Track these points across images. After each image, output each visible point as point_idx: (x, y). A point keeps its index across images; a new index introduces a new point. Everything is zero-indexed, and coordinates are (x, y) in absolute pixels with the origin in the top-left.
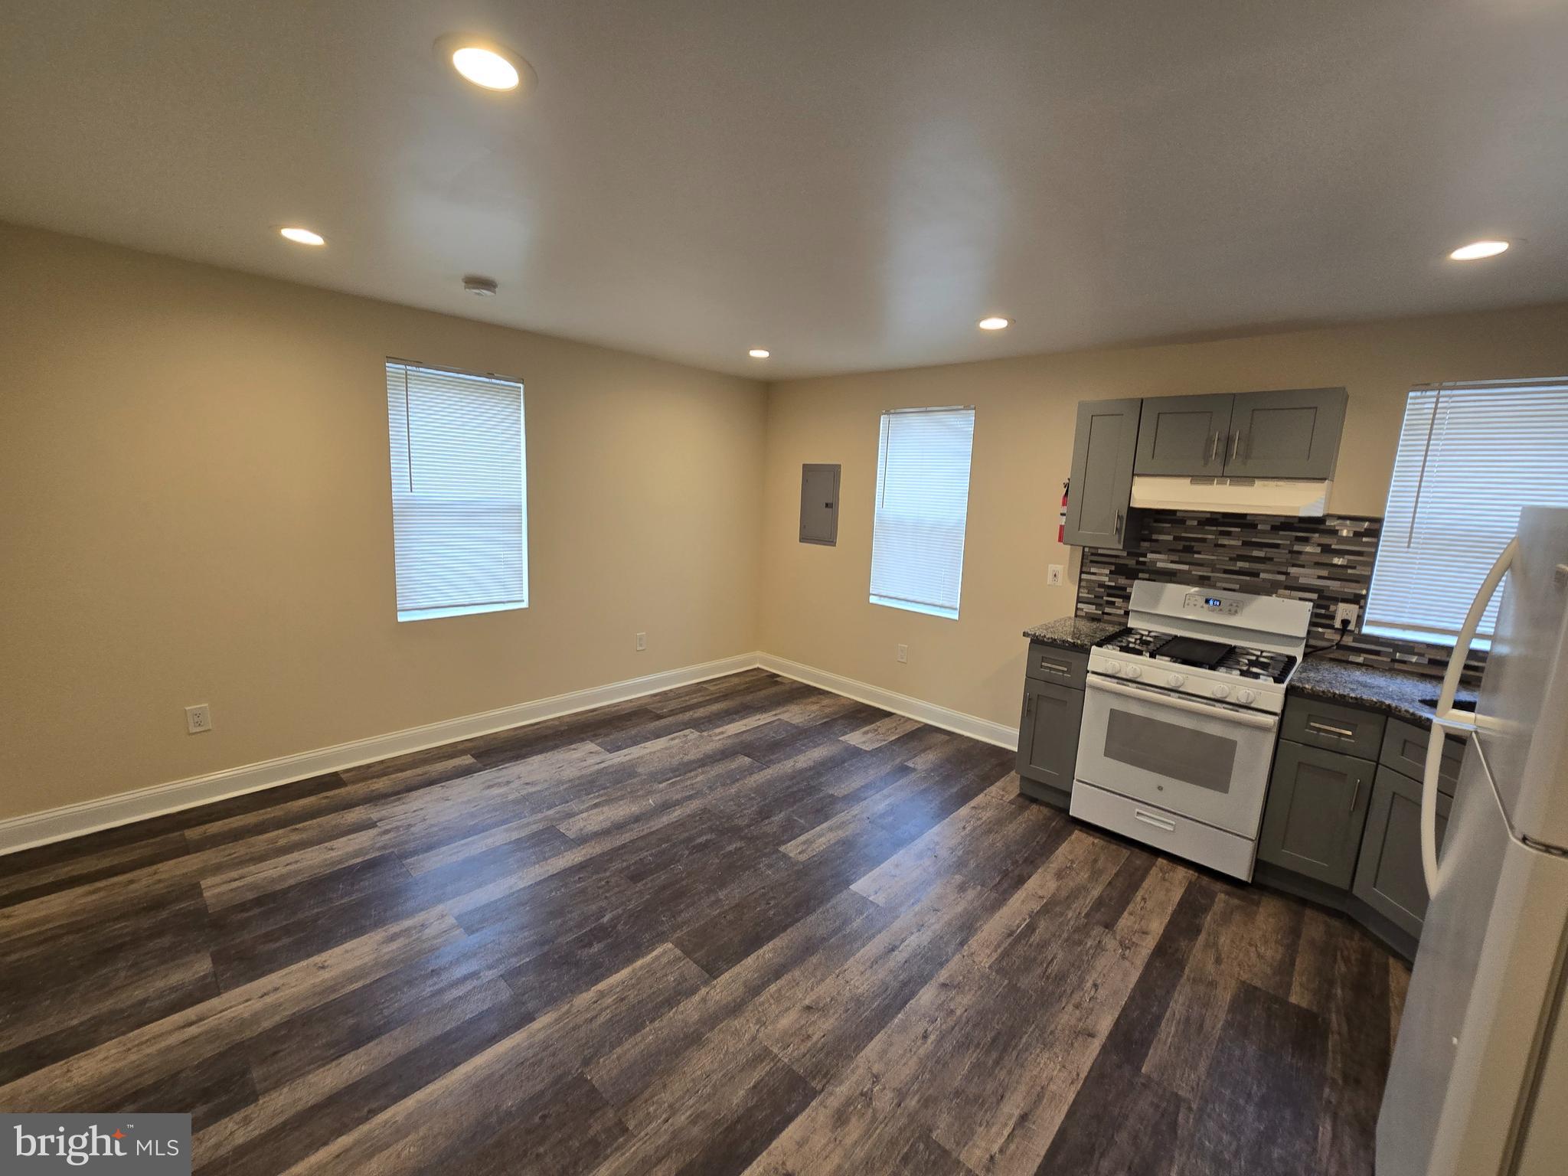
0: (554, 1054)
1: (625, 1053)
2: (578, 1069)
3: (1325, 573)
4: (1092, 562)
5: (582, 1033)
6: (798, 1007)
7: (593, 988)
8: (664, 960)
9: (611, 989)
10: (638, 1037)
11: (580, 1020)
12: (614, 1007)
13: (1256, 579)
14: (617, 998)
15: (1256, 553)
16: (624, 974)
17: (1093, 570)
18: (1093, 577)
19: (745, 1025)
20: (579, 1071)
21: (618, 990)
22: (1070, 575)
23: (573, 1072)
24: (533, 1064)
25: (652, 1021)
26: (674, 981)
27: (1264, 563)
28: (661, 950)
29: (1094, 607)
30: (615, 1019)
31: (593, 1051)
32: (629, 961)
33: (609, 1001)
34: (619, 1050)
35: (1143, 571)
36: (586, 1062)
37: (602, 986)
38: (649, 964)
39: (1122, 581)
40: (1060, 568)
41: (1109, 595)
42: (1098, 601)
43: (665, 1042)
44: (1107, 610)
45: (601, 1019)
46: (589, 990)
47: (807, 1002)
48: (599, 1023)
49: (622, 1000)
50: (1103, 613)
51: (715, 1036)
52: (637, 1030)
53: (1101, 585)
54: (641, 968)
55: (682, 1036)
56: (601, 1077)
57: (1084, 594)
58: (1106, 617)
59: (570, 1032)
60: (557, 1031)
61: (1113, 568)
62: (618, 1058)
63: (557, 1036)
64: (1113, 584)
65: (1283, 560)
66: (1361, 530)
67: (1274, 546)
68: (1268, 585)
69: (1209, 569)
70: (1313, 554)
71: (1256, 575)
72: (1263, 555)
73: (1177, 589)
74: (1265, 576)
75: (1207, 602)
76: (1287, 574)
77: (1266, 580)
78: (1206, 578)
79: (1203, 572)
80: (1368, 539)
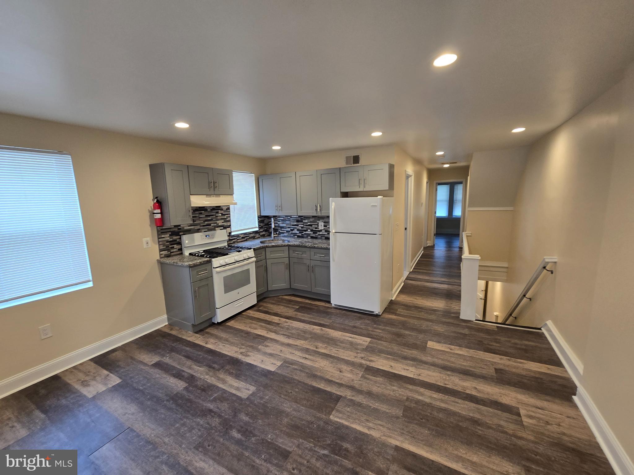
0: (403, 429)
1: (387, 409)
2: (402, 419)
3: (223, 221)
4: (162, 233)
5: (390, 426)
6: (341, 374)
7: (369, 433)
8: (341, 415)
9: (364, 427)
10: (379, 408)
11: (385, 430)
12: (372, 421)
13: (210, 226)
14: (368, 422)
15: (209, 218)
16: (354, 426)
17: (163, 236)
18: (163, 239)
19: (356, 384)
20: (402, 418)
21: (364, 424)
22: (153, 241)
23: (404, 420)
24: (411, 433)
25: (371, 407)
26: (349, 408)
27: (211, 221)
28: (335, 419)
29: (166, 251)
30: (377, 418)
31: (391, 418)
32: (347, 427)
33: (371, 425)
34: (387, 411)
35: (180, 232)
36: (398, 418)
37: (366, 431)
38: (346, 420)
39: (175, 238)
40: (149, 239)
41: (171, 245)
42: (167, 248)
43: (375, 400)
44: (172, 251)
45: (380, 422)
46: (370, 434)
47: (339, 372)
48: (382, 423)
49: (367, 420)
50: (171, 253)
51: (365, 389)
52: (377, 409)
53: (167, 241)
54: (349, 421)
55: (370, 397)
56: (399, 411)
57: (162, 247)
58: (172, 254)
59: (392, 429)
60: (394, 434)
61: (170, 233)
62: (390, 410)
63: (396, 433)
64: (171, 240)
65: (215, 219)
66: (227, 208)
67: (212, 215)
68: (213, 227)
69: (199, 226)
70: (220, 216)
71: (210, 225)
72: (210, 219)
73: (196, 235)
74: (212, 225)
75: (206, 237)
76: (216, 223)
77: (213, 226)
78: (199, 229)
79: (198, 227)
80: (228, 210)
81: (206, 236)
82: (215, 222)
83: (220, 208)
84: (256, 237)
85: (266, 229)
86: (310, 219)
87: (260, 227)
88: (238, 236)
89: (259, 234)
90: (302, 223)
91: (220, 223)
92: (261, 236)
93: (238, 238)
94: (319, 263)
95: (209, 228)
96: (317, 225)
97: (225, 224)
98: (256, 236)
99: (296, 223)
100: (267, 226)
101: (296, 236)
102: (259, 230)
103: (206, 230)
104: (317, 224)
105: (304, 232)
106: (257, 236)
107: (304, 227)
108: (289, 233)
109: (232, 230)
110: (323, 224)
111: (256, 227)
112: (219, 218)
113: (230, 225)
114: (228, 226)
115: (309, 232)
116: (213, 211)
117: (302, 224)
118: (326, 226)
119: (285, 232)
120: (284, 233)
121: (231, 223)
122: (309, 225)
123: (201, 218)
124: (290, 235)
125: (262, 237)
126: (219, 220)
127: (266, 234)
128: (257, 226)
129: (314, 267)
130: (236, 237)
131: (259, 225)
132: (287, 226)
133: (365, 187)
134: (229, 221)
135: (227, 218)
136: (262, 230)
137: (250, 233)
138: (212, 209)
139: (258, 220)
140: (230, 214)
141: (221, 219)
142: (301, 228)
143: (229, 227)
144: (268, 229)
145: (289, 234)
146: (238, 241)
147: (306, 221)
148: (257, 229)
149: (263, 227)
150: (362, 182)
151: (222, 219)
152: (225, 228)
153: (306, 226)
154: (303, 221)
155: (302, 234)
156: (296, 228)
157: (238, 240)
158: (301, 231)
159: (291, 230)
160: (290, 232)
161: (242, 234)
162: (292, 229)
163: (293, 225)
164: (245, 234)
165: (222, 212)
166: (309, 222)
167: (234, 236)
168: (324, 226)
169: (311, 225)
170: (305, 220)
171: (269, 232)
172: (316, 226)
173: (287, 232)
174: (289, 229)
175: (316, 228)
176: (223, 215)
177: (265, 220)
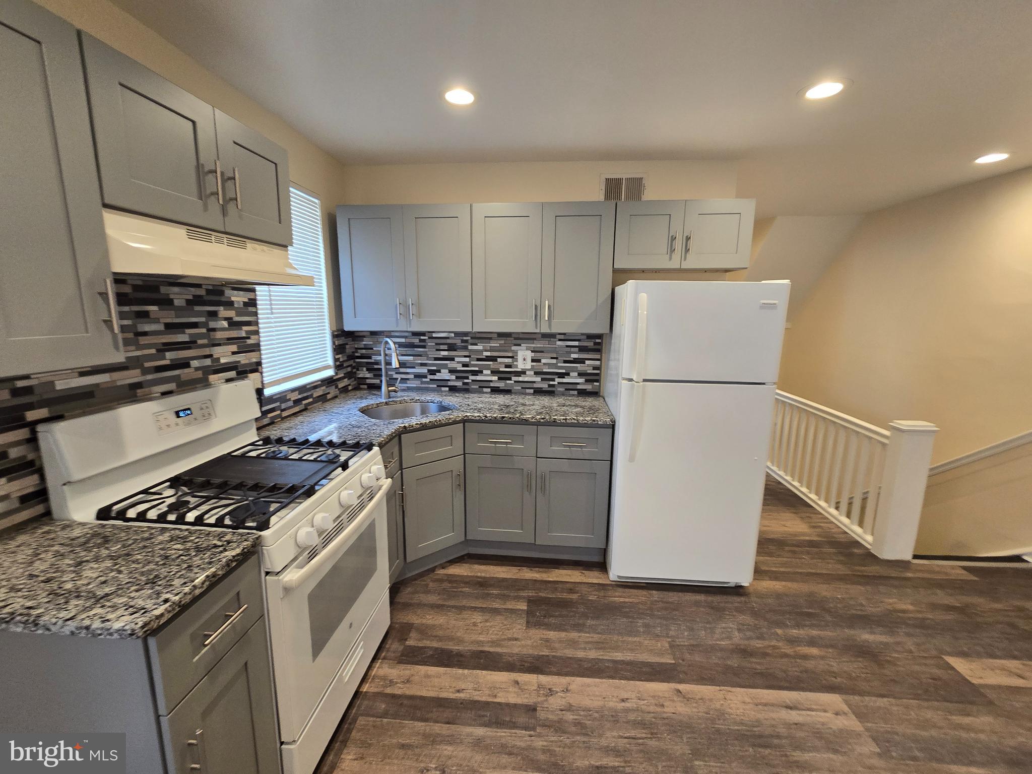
15: (180, 338)
65: (205, 341)
66: (246, 300)
67: (195, 325)
68: (199, 374)
69: (138, 371)
70: (224, 329)
71: (185, 364)
72: (187, 339)
73: (129, 414)
74: (195, 363)
75: (178, 416)
76: (210, 356)
77: (197, 369)
78: (139, 385)
79: (132, 376)
80: (251, 309)
81: (177, 414)
82: (207, 351)
83: (223, 299)
84: (329, 396)
85: (349, 369)
86: (491, 341)
87: (338, 367)
88: (282, 398)
89: (337, 387)
90: (467, 353)
91: (225, 354)
92: (341, 392)
93: (283, 406)
94: (565, 465)
95: (184, 378)
96: (512, 357)
97: (243, 359)
98: (329, 393)
99: (446, 353)
100: (351, 362)
101: (447, 389)
102: (337, 374)
103: (172, 386)
104: (510, 354)
105: (472, 378)
106: (333, 391)
107: (472, 363)
108: (424, 380)
109: (266, 380)
110: (529, 355)
111: (327, 367)
112: (219, 335)
113: (259, 364)
114: (255, 367)
115: (487, 376)
116: (197, 308)
117: (465, 356)
118: (539, 361)
119: (412, 376)
120: (408, 379)
121: (261, 355)
122: (488, 359)
123: (145, 334)
124: (427, 386)
125: (343, 395)
126: (219, 345)
127: (349, 385)
128: (330, 362)
129: (547, 478)
130: (278, 404)
131: (336, 360)
132: (416, 362)
133: (685, 259)
134: (256, 347)
135: (249, 338)
136: (343, 375)
137: (315, 386)
138: (191, 297)
139: (334, 343)
140: (256, 323)
141: (229, 339)
142: (461, 365)
143: (256, 371)
144: (354, 370)
145: (422, 383)
146: (285, 414)
147: (479, 347)
148: (330, 373)
149: (343, 365)
150: (679, 245)
151: (231, 341)
152: (242, 372)
153: (478, 360)
154: (470, 347)
155: (466, 381)
156: (445, 367)
157: (283, 410)
158: (460, 375)
159: (429, 371)
160: (426, 377)
161: (293, 390)
162: (434, 368)
163: (436, 359)
164: (301, 389)
165: (231, 313)
166: (486, 351)
167: (271, 399)
168: (533, 361)
169: (493, 359)
170: (476, 344)
171: (355, 380)
172: (510, 360)
173: (418, 376)
174: (424, 370)
175: (507, 366)
176: (233, 324)
177: (347, 344)
